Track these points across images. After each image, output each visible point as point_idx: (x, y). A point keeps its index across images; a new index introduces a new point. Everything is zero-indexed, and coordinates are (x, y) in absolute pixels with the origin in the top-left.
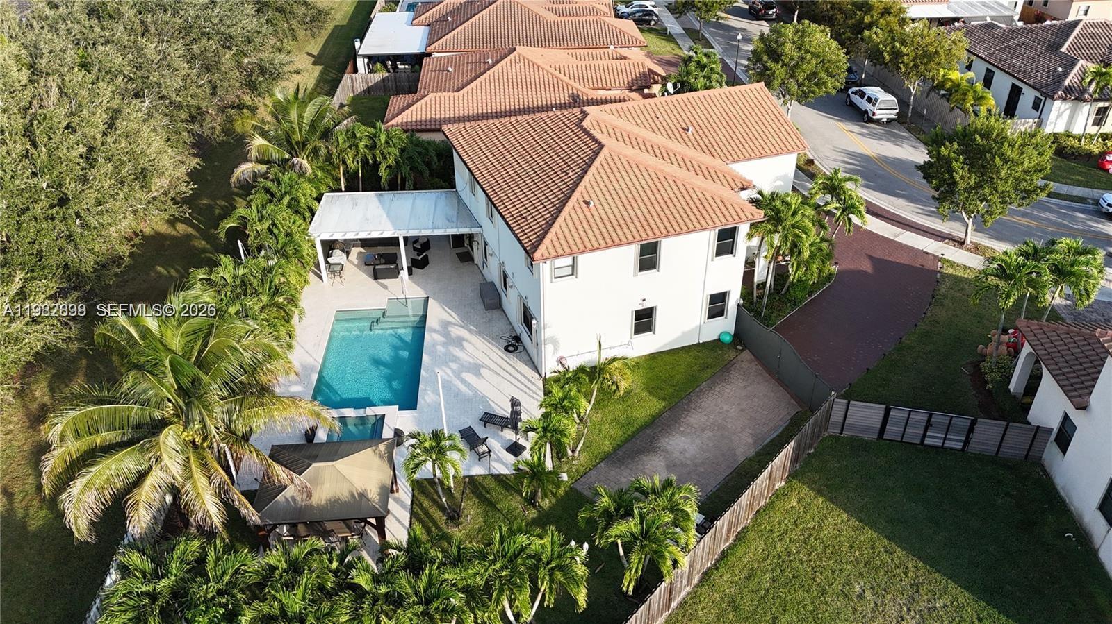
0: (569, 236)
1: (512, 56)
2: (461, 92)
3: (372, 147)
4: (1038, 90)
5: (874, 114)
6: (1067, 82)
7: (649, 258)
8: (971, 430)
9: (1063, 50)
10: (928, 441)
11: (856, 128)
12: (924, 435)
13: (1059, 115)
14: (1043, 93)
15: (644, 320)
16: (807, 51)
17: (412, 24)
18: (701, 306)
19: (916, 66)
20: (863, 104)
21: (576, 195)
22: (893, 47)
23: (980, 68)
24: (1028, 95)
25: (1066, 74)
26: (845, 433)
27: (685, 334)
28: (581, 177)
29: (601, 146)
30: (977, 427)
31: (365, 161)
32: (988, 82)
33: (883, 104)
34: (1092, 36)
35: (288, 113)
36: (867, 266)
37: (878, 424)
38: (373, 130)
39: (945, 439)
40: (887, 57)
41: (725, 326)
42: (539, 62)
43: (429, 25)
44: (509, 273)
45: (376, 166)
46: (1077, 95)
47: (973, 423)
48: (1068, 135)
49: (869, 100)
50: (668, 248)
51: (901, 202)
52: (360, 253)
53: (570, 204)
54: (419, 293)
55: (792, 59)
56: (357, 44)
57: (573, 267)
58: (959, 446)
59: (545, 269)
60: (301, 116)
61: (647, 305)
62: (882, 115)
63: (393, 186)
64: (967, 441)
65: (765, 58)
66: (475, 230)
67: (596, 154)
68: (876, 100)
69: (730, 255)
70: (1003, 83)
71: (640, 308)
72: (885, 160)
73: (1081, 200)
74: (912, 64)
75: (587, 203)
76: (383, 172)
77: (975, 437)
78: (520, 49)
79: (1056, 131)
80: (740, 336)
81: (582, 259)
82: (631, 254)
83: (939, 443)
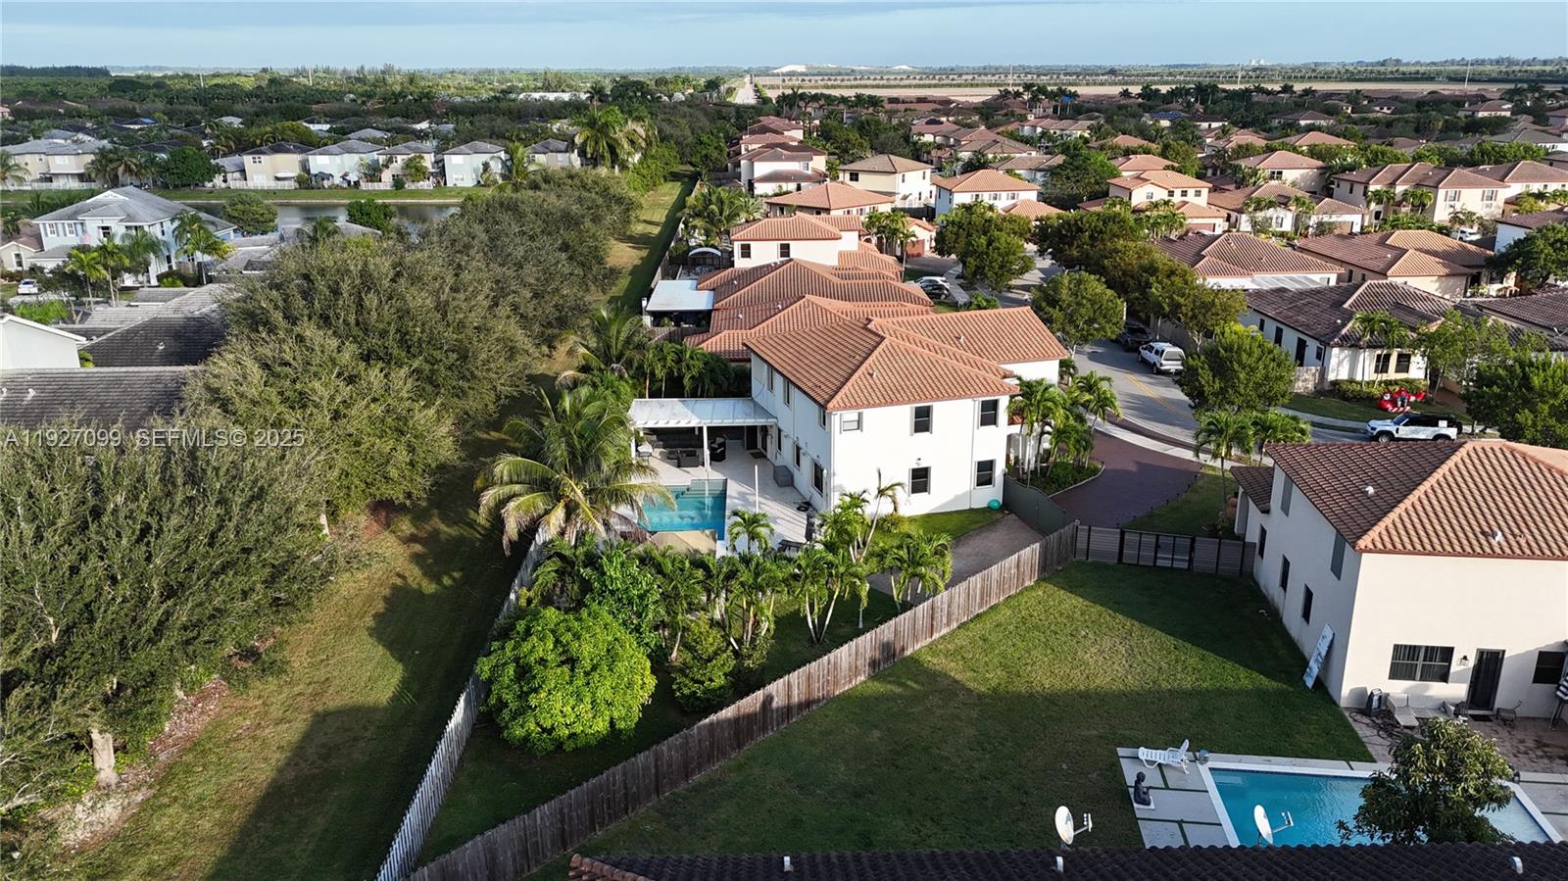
0: (856, 396)
1: (801, 301)
2: (753, 331)
3: (679, 361)
4: (1316, 339)
5: (1161, 365)
6: (1344, 331)
7: (923, 421)
8: (1192, 549)
9: (1346, 306)
10: (1160, 563)
11: (1145, 379)
12: (1156, 558)
13: (1340, 363)
14: (1321, 342)
15: (920, 479)
16: (1083, 298)
17: (697, 289)
18: (970, 475)
19: (1194, 317)
20: (1151, 357)
21: (863, 368)
22: (1173, 299)
23: (1271, 327)
24: (1312, 346)
25: (1344, 325)
26: (1090, 560)
27: (957, 498)
28: (866, 359)
29: (883, 338)
30: (1196, 545)
31: (670, 373)
32: (1278, 340)
33: (1170, 356)
34: (1377, 295)
35: (608, 330)
36: (1133, 468)
37: (1116, 549)
38: (678, 347)
39: (1173, 559)
40: (1167, 309)
41: (992, 494)
42: (828, 308)
43: (713, 290)
44: (801, 445)
45: (681, 377)
46: (1353, 343)
47: (1193, 541)
48: (1351, 381)
49: (1157, 352)
50: (940, 411)
51: (1177, 429)
52: (661, 453)
53: (856, 375)
54: (718, 476)
55: (1069, 305)
56: (644, 303)
57: (859, 422)
58: (1185, 565)
59: (835, 420)
60: (619, 332)
61: (923, 465)
62: (1172, 366)
63: (694, 395)
64: (1191, 561)
65: (1044, 304)
66: (771, 421)
67: (879, 344)
68: (1163, 351)
69: (993, 427)
70: (1290, 338)
71: (916, 467)
72: (1166, 400)
73: (1354, 430)
74: (1190, 314)
75: (871, 375)
76: (686, 381)
77: (1198, 554)
78: (807, 296)
79: (1339, 378)
80: (1008, 505)
81: (867, 413)
82: (905, 414)
83: (1168, 564)
